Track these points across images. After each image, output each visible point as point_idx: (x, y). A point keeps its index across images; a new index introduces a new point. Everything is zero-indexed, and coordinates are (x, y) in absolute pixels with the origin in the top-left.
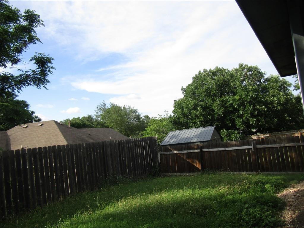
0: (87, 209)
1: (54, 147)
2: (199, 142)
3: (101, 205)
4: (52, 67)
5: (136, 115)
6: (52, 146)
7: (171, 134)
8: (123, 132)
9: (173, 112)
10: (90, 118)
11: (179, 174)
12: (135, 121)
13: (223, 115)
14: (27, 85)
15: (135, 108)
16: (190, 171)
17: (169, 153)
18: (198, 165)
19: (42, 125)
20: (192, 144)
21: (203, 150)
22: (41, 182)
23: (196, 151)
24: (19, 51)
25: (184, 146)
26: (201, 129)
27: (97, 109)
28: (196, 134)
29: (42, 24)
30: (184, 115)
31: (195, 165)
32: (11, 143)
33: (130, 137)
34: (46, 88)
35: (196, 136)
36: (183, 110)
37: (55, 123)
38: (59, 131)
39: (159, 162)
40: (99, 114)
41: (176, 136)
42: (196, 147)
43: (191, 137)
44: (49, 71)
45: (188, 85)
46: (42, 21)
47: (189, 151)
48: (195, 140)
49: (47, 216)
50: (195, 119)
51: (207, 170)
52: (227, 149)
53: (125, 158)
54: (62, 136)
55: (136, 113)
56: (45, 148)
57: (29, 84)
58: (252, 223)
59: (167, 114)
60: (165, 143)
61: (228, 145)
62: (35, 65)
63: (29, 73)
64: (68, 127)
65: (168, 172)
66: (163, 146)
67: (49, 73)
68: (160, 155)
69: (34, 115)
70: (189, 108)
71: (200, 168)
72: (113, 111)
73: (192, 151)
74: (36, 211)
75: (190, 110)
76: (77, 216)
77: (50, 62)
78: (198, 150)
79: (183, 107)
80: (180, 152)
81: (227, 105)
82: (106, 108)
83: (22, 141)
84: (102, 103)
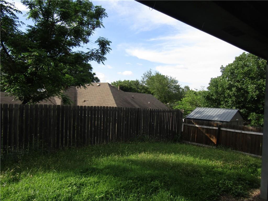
0: (118, 154)
1: (104, 107)
2: (219, 121)
3: (128, 154)
4: (109, 48)
5: (176, 86)
6: (103, 106)
7: (198, 109)
8: (163, 98)
9: (208, 88)
10: (137, 83)
11: (196, 144)
12: (174, 90)
13: (256, 99)
14: (92, 60)
15: (176, 79)
16: (206, 144)
17: (191, 125)
18: (214, 140)
19: (99, 85)
20: (212, 122)
21: (221, 128)
22: (93, 129)
23: (215, 128)
24: (89, 34)
25: (205, 122)
26: (225, 110)
27: (143, 76)
28: (218, 114)
29: (106, 15)
30: (217, 92)
31: (212, 139)
32: (78, 96)
33: (168, 103)
34: (103, 63)
35: (217, 116)
36: (217, 88)
37: (108, 85)
38: (111, 92)
39: (182, 130)
40: (145, 80)
41: (201, 112)
42: (215, 125)
43: (214, 115)
44: (107, 50)
45: (228, 65)
46: (106, 14)
47: (208, 127)
48: (216, 119)
49: (94, 152)
50: (227, 98)
51: (221, 146)
52: (243, 132)
53: (154, 123)
54: (112, 96)
55: (176, 83)
56: (98, 107)
57: (93, 59)
58: (223, 190)
59: (203, 89)
60: (190, 116)
61: (245, 129)
62: (99, 46)
63: (94, 51)
64: (118, 90)
65: (188, 140)
66: (187, 118)
67: (107, 52)
68: (184, 125)
69: (95, 76)
70: (223, 88)
71: (215, 143)
72: (156, 80)
73: (211, 128)
74: (89, 147)
75: (224, 89)
76: (111, 156)
77: (109, 45)
78: (217, 128)
79: (217, 85)
80: (201, 126)
81: (263, 89)
82: (152, 75)
83: (85, 96)
84: (149, 71)
